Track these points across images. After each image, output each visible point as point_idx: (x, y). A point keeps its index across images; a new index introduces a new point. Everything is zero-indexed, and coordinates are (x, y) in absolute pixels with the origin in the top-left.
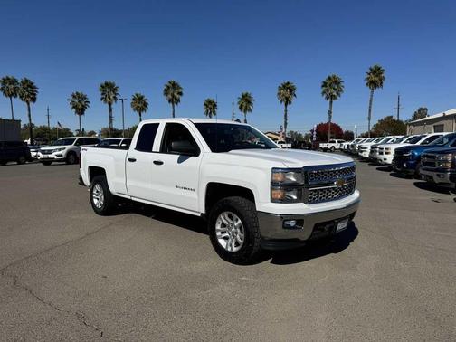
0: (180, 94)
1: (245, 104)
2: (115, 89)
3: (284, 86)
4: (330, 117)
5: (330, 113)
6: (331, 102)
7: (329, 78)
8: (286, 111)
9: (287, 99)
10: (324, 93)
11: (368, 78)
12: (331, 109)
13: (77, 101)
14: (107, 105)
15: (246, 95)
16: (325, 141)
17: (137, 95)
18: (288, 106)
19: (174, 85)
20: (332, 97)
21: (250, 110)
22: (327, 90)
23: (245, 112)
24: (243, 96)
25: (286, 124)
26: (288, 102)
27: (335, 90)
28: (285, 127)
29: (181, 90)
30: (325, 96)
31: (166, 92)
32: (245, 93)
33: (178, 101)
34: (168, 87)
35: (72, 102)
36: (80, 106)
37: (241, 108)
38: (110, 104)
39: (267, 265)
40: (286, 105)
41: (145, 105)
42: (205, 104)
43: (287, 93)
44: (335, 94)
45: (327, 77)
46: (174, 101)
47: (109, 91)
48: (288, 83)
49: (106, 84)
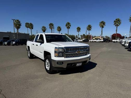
0: (70, 26)
1: (89, 28)
2: (53, 25)
3: (102, 22)
4: (117, 32)
5: (117, 30)
6: (117, 27)
7: (116, 20)
8: (102, 30)
9: (102, 26)
10: (114, 24)
11: (130, 19)
12: (117, 29)
13: (43, 28)
14: (51, 30)
15: (90, 25)
16: (115, 39)
17: (58, 27)
18: (103, 28)
19: (69, 23)
20: (117, 25)
21: (91, 30)
22: (116, 23)
23: (89, 30)
24: (89, 26)
25: (102, 34)
26: (103, 27)
27: (118, 23)
28: (102, 35)
29: (70, 25)
30: (115, 25)
31: (66, 25)
32: (89, 25)
33: (69, 28)
34: (67, 24)
35: (42, 29)
36: (44, 30)
37: (88, 29)
38: (52, 29)
39: (58, 74)
40: (102, 28)
41: (61, 29)
42: (77, 29)
43: (103, 24)
44: (118, 24)
45: (116, 19)
46: (68, 28)
47: (51, 26)
48: (103, 21)
49: (51, 24)
